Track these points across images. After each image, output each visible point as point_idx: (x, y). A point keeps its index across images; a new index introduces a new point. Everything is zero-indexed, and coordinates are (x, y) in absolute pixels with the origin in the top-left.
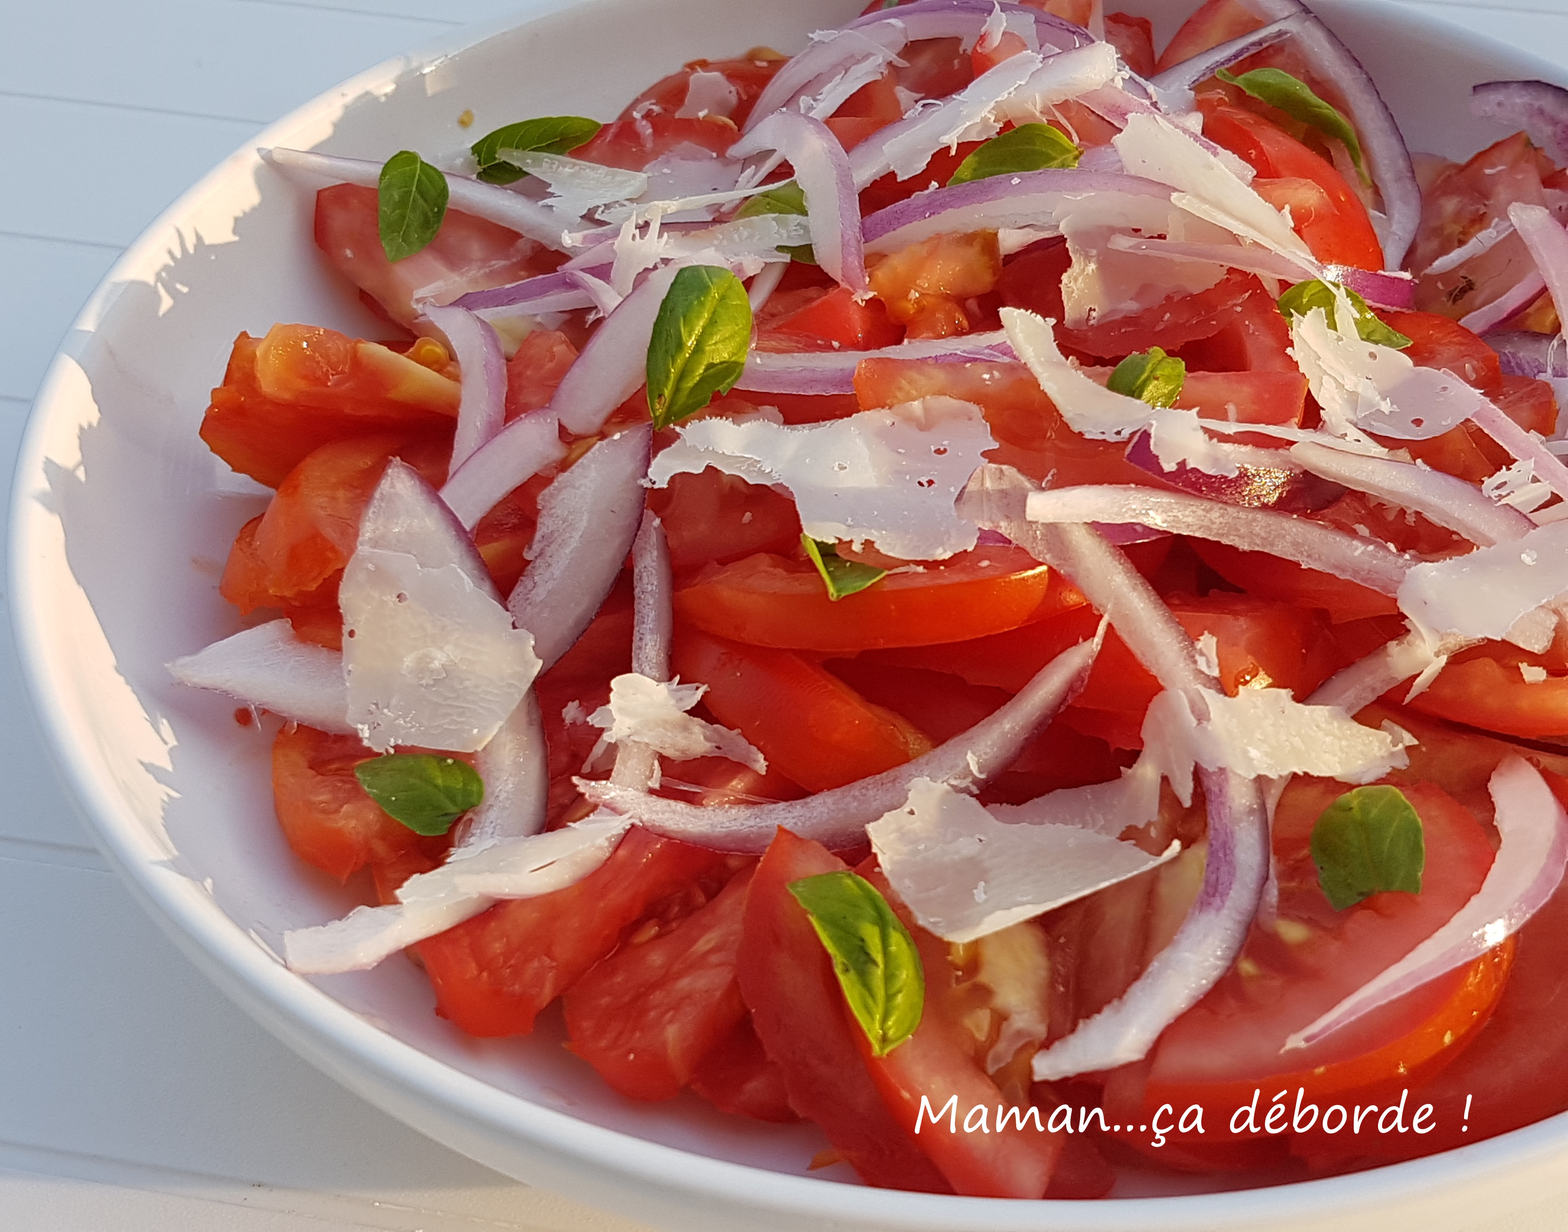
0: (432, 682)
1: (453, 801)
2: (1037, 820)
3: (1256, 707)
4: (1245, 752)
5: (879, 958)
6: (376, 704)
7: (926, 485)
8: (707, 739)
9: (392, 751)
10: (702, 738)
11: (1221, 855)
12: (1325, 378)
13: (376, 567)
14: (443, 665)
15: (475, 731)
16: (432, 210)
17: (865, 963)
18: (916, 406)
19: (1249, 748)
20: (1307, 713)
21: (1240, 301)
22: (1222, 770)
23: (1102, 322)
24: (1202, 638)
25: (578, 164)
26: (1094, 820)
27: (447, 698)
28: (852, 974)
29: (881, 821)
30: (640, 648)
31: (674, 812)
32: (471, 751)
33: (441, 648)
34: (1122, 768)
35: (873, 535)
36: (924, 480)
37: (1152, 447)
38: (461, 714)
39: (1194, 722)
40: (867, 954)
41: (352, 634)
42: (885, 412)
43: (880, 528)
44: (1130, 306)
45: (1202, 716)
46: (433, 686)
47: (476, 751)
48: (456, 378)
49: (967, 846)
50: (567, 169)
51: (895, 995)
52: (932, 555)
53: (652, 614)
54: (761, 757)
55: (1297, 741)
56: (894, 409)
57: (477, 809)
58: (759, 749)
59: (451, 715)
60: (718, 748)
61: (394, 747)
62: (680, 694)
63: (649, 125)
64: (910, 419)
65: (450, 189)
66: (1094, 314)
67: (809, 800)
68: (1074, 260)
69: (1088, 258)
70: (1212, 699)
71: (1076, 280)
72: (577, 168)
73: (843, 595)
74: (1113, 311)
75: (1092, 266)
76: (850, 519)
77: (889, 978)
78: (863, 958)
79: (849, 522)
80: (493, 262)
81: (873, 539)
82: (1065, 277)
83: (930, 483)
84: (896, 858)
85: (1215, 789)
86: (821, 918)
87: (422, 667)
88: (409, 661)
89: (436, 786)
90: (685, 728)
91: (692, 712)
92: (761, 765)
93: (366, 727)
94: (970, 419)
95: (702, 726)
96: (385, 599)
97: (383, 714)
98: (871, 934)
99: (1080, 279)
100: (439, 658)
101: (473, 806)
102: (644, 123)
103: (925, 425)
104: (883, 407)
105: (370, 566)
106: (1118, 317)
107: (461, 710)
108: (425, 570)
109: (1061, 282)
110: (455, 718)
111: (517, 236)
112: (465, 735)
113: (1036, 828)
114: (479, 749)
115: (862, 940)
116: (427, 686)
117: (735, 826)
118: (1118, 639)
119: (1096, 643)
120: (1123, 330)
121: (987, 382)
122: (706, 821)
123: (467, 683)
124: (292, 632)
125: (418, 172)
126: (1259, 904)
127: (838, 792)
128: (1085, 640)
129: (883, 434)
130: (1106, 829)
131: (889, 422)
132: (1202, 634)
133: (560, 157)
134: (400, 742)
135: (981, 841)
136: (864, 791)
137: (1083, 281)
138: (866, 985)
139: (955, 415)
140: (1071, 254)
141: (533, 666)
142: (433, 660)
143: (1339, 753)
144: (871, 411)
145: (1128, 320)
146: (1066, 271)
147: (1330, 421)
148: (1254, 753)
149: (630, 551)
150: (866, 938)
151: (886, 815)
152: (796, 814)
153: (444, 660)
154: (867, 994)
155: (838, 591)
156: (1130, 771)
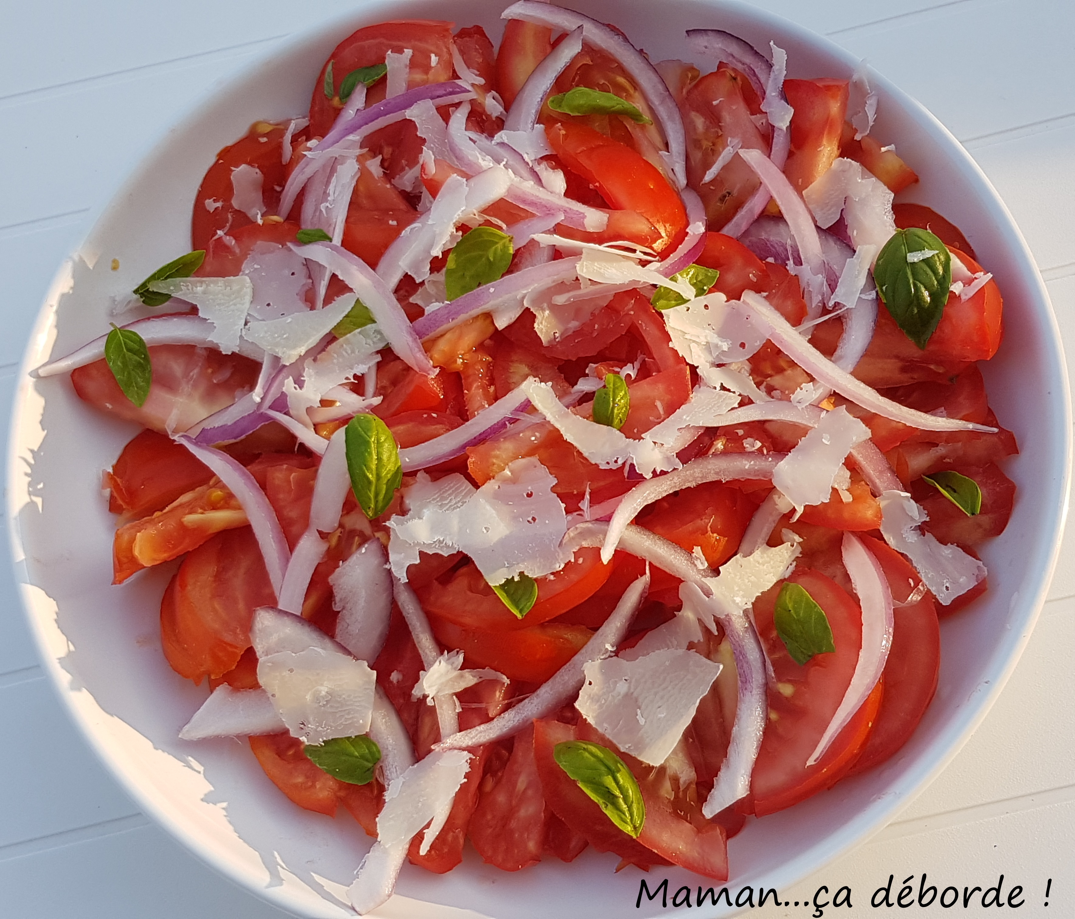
0: (325, 703)
1: (367, 760)
2: (645, 652)
3: (730, 573)
4: (734, 601)
5: (617, 793)
6: (303, 724)
7: (532, 521)
8: (474, 676)
9: (323, 744)
10: (471, 677)
11: (741, 658)
12: (692, 345)
13: (273, 663)
14: (327, 692)
15: (361, 721)
16: (141, 358)
17: (613, 798)
18: (507, 472)
19: (735, 598)
20: (752, 560)
21: (631, 306)
22: (727, 615)
23: (563, 337)
24: (694, 551)
25: (205, 281)
26: (671, 642)
27: (337, 708)
28: (610, 806)
29: (580, 698)
30: (419, 642)
31: (481, 732)
32: (365, 733)
33: (322, 685)
34: (675, 613)
35: (522, 567)
36: (530, 519)
37: (638, 471)
38: (349, 714)
39: (707, 599)
40: (613, 794)
41: (273, 695)
42: (492, 481)
43: (523, 561)
44: (574, 325)
45: (708, 593)
46: (327, 704)
47: (367, 732)
48: (239, 508)
49: (622, 687)
50: (198, 288)
51: (631, 805)
52: (555, 569)
53: (418, 624)
54: (504, 677)
55: (753, 578)
56: (496, 478)
57: (381, 760)
58: (502, 673)
59: (343, 716)
60: (480, 678)
61: (324, 742)
62: (451, 660)
63: (232, 238)
64: (506, 480)
65: (143, 338)
66: (557, 335)
67: (538, 692)
68: (537, 315)
69: (543, 310)
70: (711, 582)
71: (541, 323)
72: (204, 286)
73: (524, 614)
74: (566, 330)
75: (547, 312)
76: (506, 563)
77: (625, 799)
78: (611, 797)
79: (507, 565)
80: (191, 374)
81: (522, 571)
82: (536, 325)
83: (534, 519)
84: (594, 715)
85: (727, 623)
86: (583, 781)
87: (317, 698)
88: (308, 697)
89: (356, 757)
90: (462, 676)
91: (462, 668)
92: (507, 681)
93: (304, 737)
94: (535, 467)
95: (469, 672)
96: (283, 674)
97: (309, 727)
98: (609, 781)
99: (544, 322)
100: (324, 690)
101: (378, 759)
102: (228, 238)
103: (514, 480)
104: (490, 479)
105: (270, 664)
106: (570, 333)
107: (347, 712)
108: (298, 654)
109: (534, 328)
110: (347, 716)
111: (193, 347)
112: (356, 725)
113: (647, 658)
114: (368, 730)
115: (607, 788)
116: (324, 705)
117: (511, 724)
118: (656, 567)
119: (647, 578)
120: (576, 341)
121: (535, 442)
122: (497, 728)
123: (344, 696)
124: (230, 688)
125: (121, 338)
126: (766, 677)
127: (550, 682)
128: (641, 576)
129: (498, 496)
130: (678, 646)
131: (497, 487)
132: (693, 549)
133: (189, 279)
134: (325, 739)
135: (626, 680)
136: (562, 678)
137: (545, 321)
138: (617, 807)
139: (526, 468)
140: (534, 313)
141: (372, 676)
142: (320, 692)
143: (772, 570)
144: (486, 485)
145: (577, 333)
146: (534, 322)
147: (704, 375)
148: (738, 600)
149: (393, 598)
150: (609, 786)
151: (580, 692)
152: (535, 703)
153: (326, 690)
154: (620, 813)
155: (521, 612)
156: (680, 613)
